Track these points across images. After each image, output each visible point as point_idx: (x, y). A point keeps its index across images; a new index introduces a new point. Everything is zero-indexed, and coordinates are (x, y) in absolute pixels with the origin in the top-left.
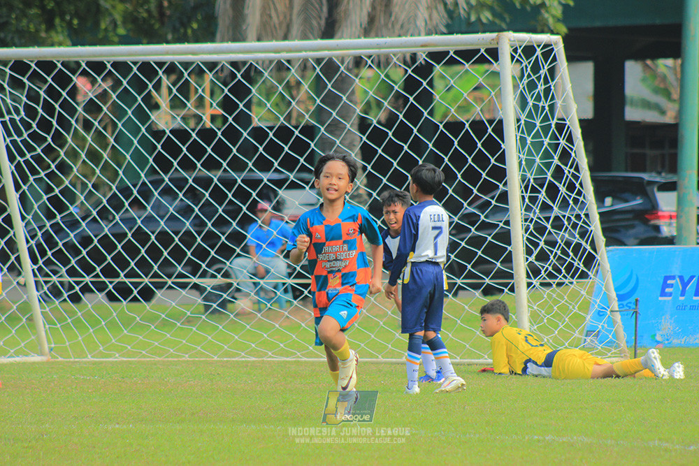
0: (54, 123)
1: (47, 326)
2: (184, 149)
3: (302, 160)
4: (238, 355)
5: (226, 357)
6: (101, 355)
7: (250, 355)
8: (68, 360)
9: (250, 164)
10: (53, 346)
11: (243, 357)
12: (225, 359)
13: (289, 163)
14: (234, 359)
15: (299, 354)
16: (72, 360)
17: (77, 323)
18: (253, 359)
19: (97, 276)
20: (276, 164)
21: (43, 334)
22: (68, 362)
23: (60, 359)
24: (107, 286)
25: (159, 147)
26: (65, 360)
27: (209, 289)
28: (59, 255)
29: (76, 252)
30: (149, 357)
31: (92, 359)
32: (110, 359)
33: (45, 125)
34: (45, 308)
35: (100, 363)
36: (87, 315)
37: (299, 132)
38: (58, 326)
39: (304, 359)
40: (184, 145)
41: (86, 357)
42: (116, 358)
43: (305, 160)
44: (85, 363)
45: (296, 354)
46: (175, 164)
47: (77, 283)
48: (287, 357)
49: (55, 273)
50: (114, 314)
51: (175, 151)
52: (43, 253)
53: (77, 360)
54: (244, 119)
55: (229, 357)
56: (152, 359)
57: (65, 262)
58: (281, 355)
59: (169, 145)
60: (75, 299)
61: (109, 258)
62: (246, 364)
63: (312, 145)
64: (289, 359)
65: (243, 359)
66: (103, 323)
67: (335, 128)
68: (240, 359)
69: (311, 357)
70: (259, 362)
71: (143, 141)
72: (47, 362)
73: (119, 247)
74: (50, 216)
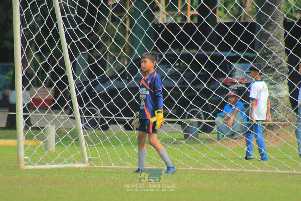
0: (96, 19)
1: (87, 145)
2: (175, 38)
3: (248, 46)
4: (205, 167)
5: (197, 168)
6: (120, 163)
7: (212, 167)
8: (100, 166)
9: (216, 48)
10: (91, 157)
11: (208, 168)
12: (197, 169)
13: (240, 48)
14: (202, 169)
15: (243, 167)
16: (103, 166)
17: (106, 143)
18: (214, 169)
19: (120, 115)
20: (232, 48)
21: (85, 150)
22: (100, 168)
23: (95, 166)
24: (126, 122)
25: (160, 36)
26: (98, 166)
27: (188, 125)
28: (96, 101)
29: (107, 100)
30: (150, 166)
31: (115, 167)
32: (126, 167)
33: (90, 20)
34: (86, 134)
35: (120, 169)
36: (113, 139)
37: (247, 29)
38: (95, 145)
39: (246, 170)
40: (175, 36)
41: (111, 165)
42: (130, 166)
43: (250, 46)
44: (110, 169)
45: (241, 167)
46: (170, 46)
47: (107, 119)
48: (236, 168)
49: (94, 112)
50: (129, 139)
51: (170, 38)
52: (87, 100)
53: (105, 167)
54: (213, 19)
55: (200, 167)
56: (152, 168)
57: (100, 105)
58: (232, 167)
59: (166, 35)
60: (105, 128)
61: (127, 104)
62: (210, 173)
63: (255, 37)
64: (237, 170)
65: (208, 169)
66: (122, 144)
67: (269, 25)
68: (206, 169)
69: (251, 169)
70: (218, 171)
71: (150, 32)
72: (87, 167)
73: (134, 97)
74: (91, 76)
